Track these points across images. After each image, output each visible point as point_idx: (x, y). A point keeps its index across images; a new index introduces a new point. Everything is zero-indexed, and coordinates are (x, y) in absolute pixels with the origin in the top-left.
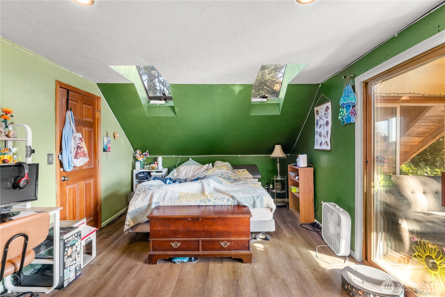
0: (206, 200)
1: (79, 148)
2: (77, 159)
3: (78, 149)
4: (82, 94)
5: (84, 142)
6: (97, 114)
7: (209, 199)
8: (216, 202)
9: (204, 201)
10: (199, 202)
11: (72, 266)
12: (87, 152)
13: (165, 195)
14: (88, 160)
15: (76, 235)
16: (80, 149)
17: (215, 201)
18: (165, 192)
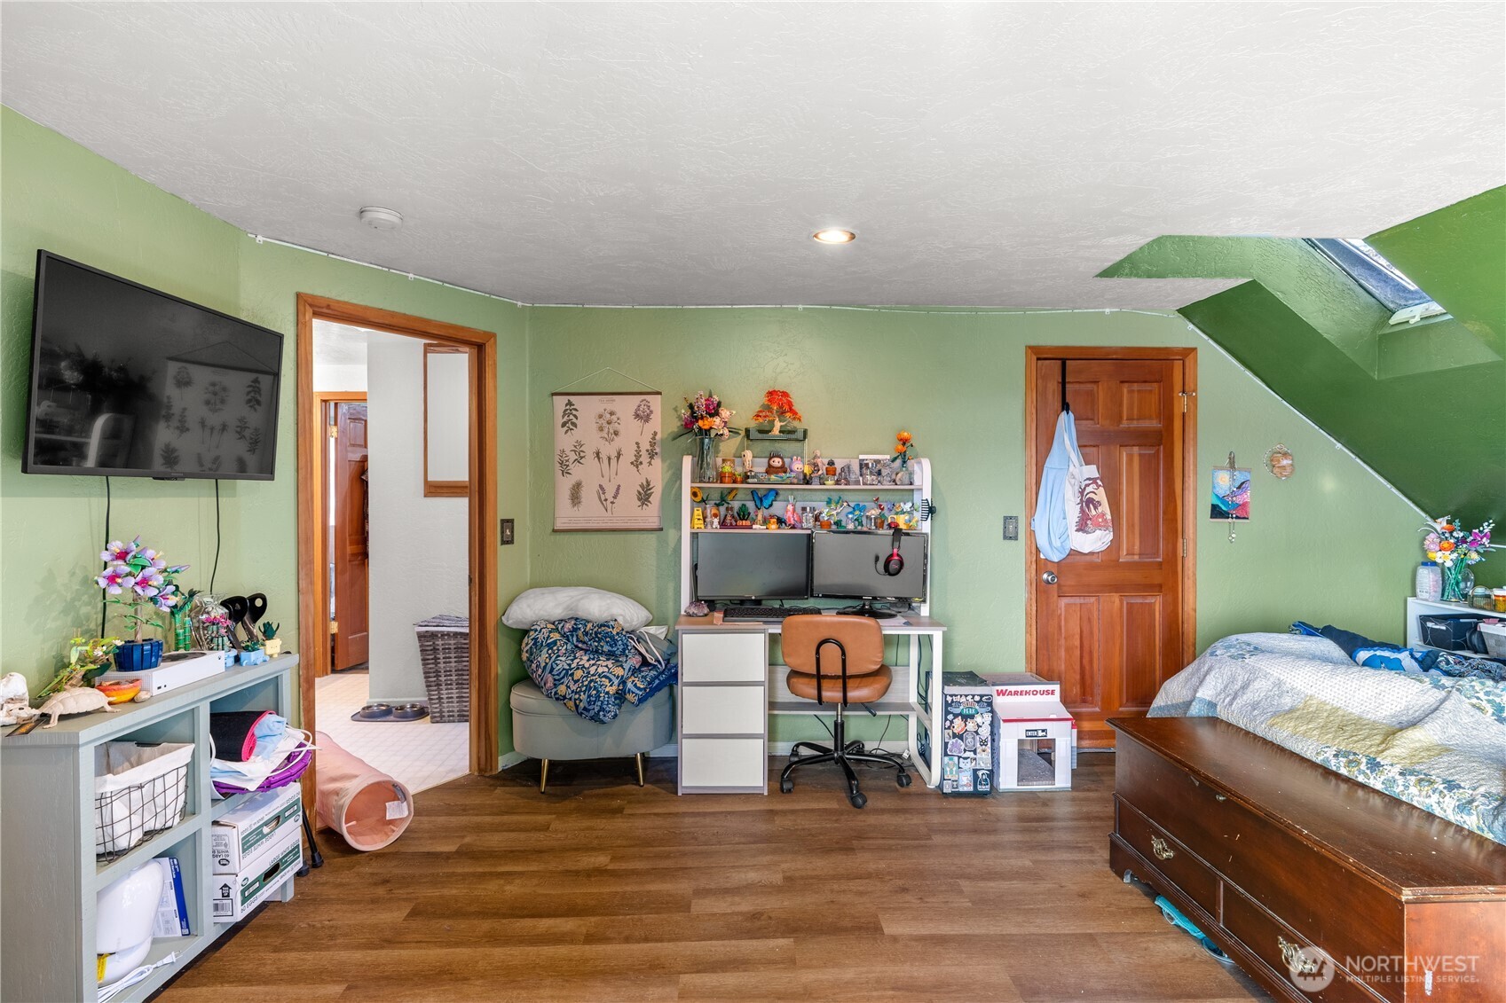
0: (1364, 760)
1: (1091, 506)
2: (1088, 533)
3: (1089, 508)
4: (1114, 357)
5: (1102, 489)
6: (1181, 403)
7: (1378, 760)
8: (1401, 788)
9: (1351, 758)
10: (1330, 753)
11: (965, 761)
12: (1109, 517)
13: (1244, 687)
14: (1111, 538)
15: (977, 698)
16: (1096, 508)
17: (1397, 777)
18: (1246, 677)
